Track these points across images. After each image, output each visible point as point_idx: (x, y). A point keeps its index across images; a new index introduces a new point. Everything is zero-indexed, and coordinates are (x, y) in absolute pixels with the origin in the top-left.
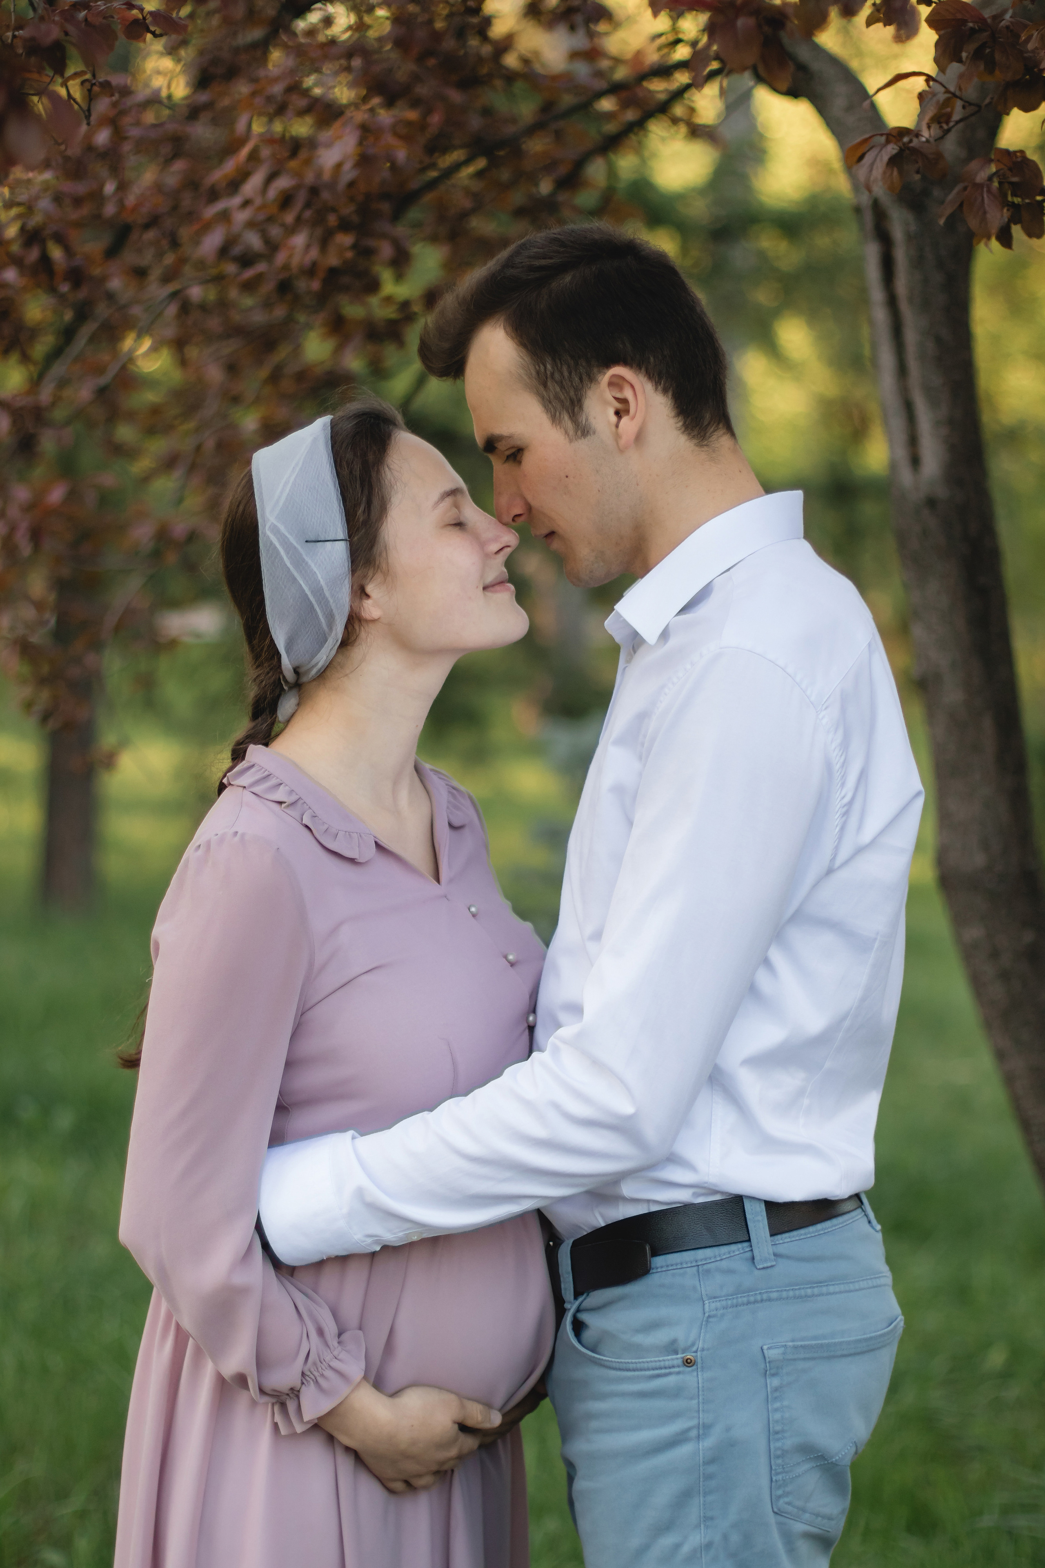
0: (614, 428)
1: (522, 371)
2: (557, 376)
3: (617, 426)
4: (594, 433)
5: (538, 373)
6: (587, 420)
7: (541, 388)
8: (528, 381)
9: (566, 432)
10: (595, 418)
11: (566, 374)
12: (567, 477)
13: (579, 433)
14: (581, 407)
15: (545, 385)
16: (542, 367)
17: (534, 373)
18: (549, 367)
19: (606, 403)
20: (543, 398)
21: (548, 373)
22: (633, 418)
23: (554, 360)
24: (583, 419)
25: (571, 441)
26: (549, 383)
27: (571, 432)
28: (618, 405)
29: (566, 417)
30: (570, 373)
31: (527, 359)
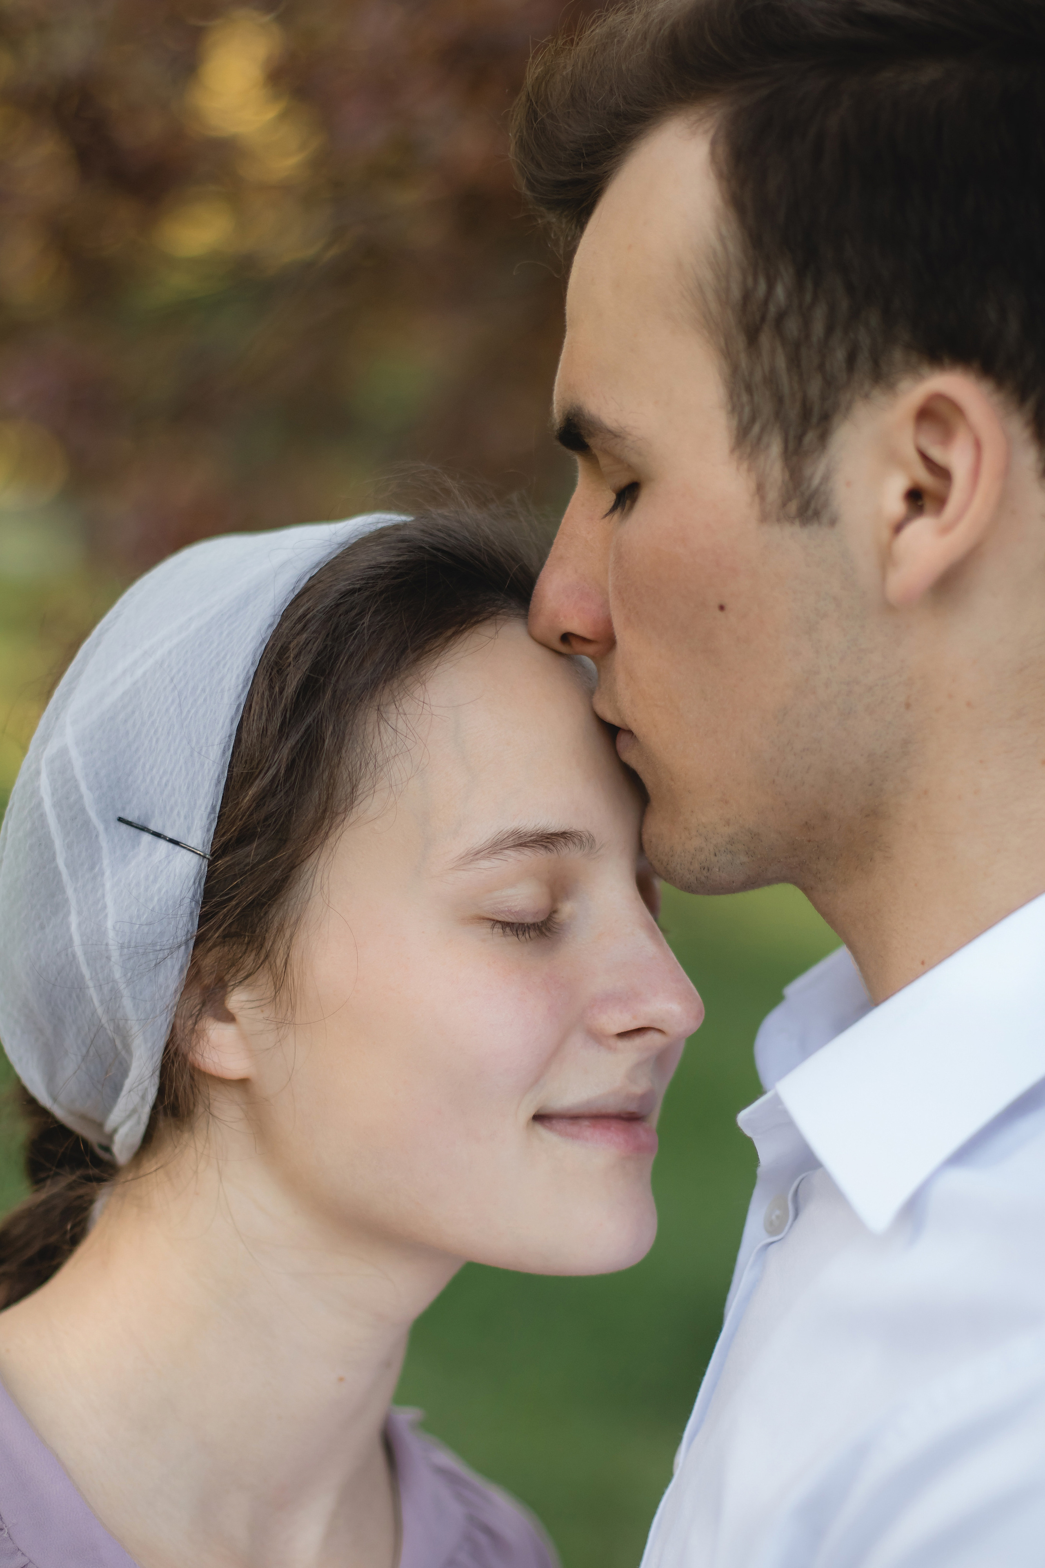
0: (886, 533)
1: (707, 275)
2: (792, 326)
3: (898, 528)
4: (833, 522)
5: (747, 296)
6: (826, 478)
7: (740, 342)
8: (714, 306)
9: (760, 489)
10: (848, 484)
11: (818, 328)
12: (722, 608)
13: (793, 507)
14: (824, 437)
15: (752, 335)
16: (762, 287)
17: (736, 293)
18: (780, 292)
19: (892, 458)
20: (735, 369)
21: (772, 309)
22: (946, 530)
23: (800, 275)
24: (816, 471)
25: (764, 518)
26: (765, 339)
27: (773, 495)
28: (924, 478)
29: (775, 448)
30: (830, 330)
31: (734, 248)
